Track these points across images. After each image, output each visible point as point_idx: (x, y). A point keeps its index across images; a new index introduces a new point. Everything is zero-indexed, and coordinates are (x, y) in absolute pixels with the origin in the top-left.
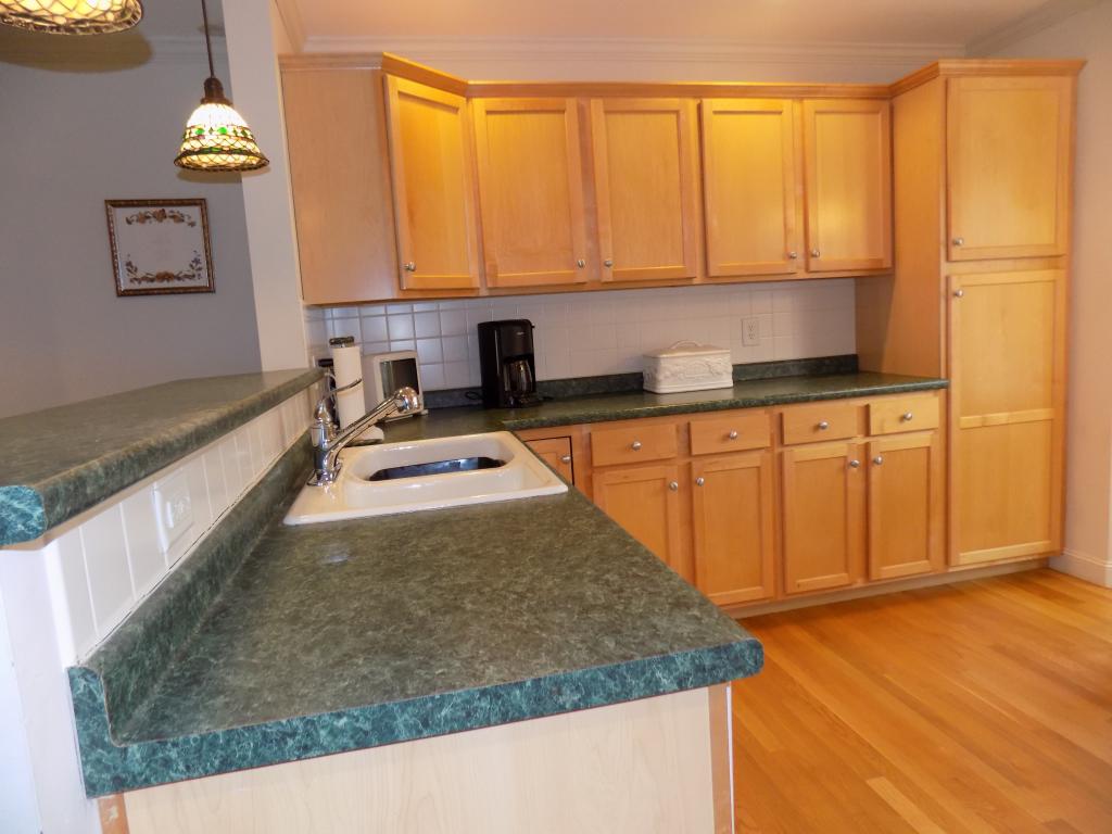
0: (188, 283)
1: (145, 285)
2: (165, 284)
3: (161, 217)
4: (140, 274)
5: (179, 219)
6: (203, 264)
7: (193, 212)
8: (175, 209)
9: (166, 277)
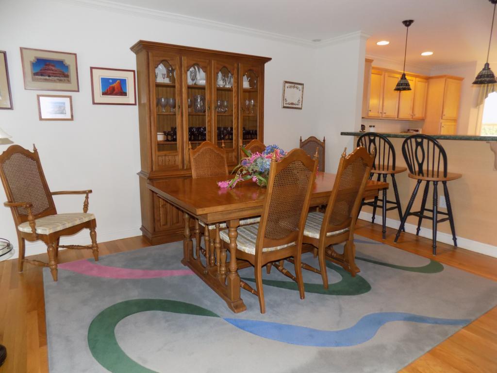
0: (297, 106)
1: (288, 106)
2: (292, 106)
3: (294, 87)
4: (287, 102)
5: (297, 88)
6: (301, 102)
7: (300, 87)
8: (297, 85)
9: (292, 104)
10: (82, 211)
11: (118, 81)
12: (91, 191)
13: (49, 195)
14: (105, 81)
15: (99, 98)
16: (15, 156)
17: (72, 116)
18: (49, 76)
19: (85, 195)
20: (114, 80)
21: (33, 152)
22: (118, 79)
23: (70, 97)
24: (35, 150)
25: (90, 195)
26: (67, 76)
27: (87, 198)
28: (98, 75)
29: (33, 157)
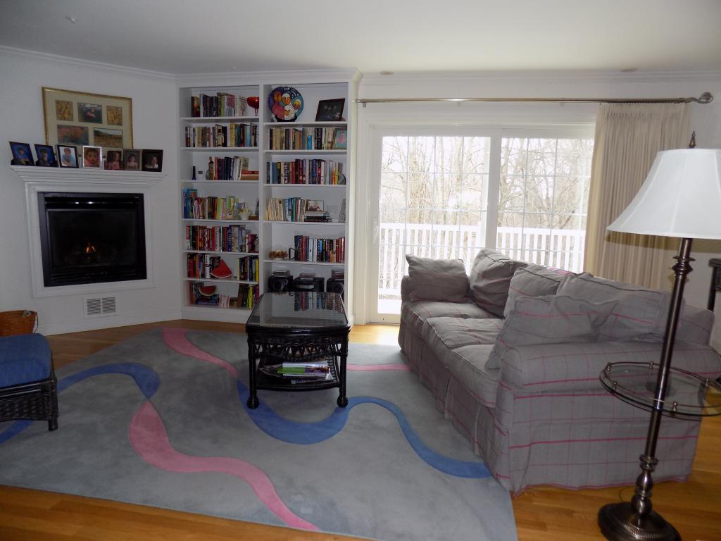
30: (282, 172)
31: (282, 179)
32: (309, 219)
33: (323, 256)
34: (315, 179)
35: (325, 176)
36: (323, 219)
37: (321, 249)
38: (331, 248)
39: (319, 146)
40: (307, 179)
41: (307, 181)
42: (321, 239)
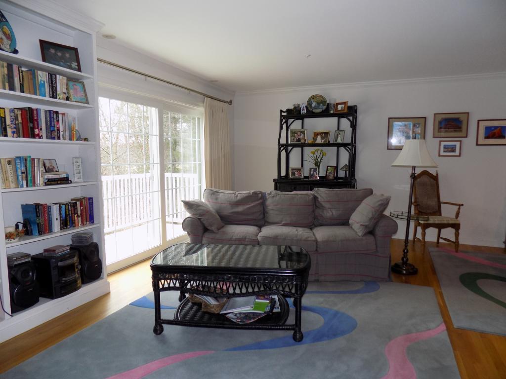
10: (454, 217)
11: (499, 128)
12: (462, 205)
13: (439, 203)
14: (487, 129)
15: (482, 140)
16: (424, 176)
17: (460, 154)
18: (449, 129)
19: (458, 207)
20: (496, 128)
21: (435, 175)
22: (498, 127)
23: (460, 141)
24: (437, 174)
25: (461, 207)
26: (460, 128)
27: (459, 209)
28: (483, 125)
29: (435, 178)
30: (8, 122)
31: (9, 131)
32: (50, 182)
33: (66, 223)
34: (53, 134)
35: (64, 131)
36: (65, 180)
37: (64, 215)
38: (75, 212)
39: (54, 94)
40: (43, 133)
41: (44, 136)
42: (63, 204)
